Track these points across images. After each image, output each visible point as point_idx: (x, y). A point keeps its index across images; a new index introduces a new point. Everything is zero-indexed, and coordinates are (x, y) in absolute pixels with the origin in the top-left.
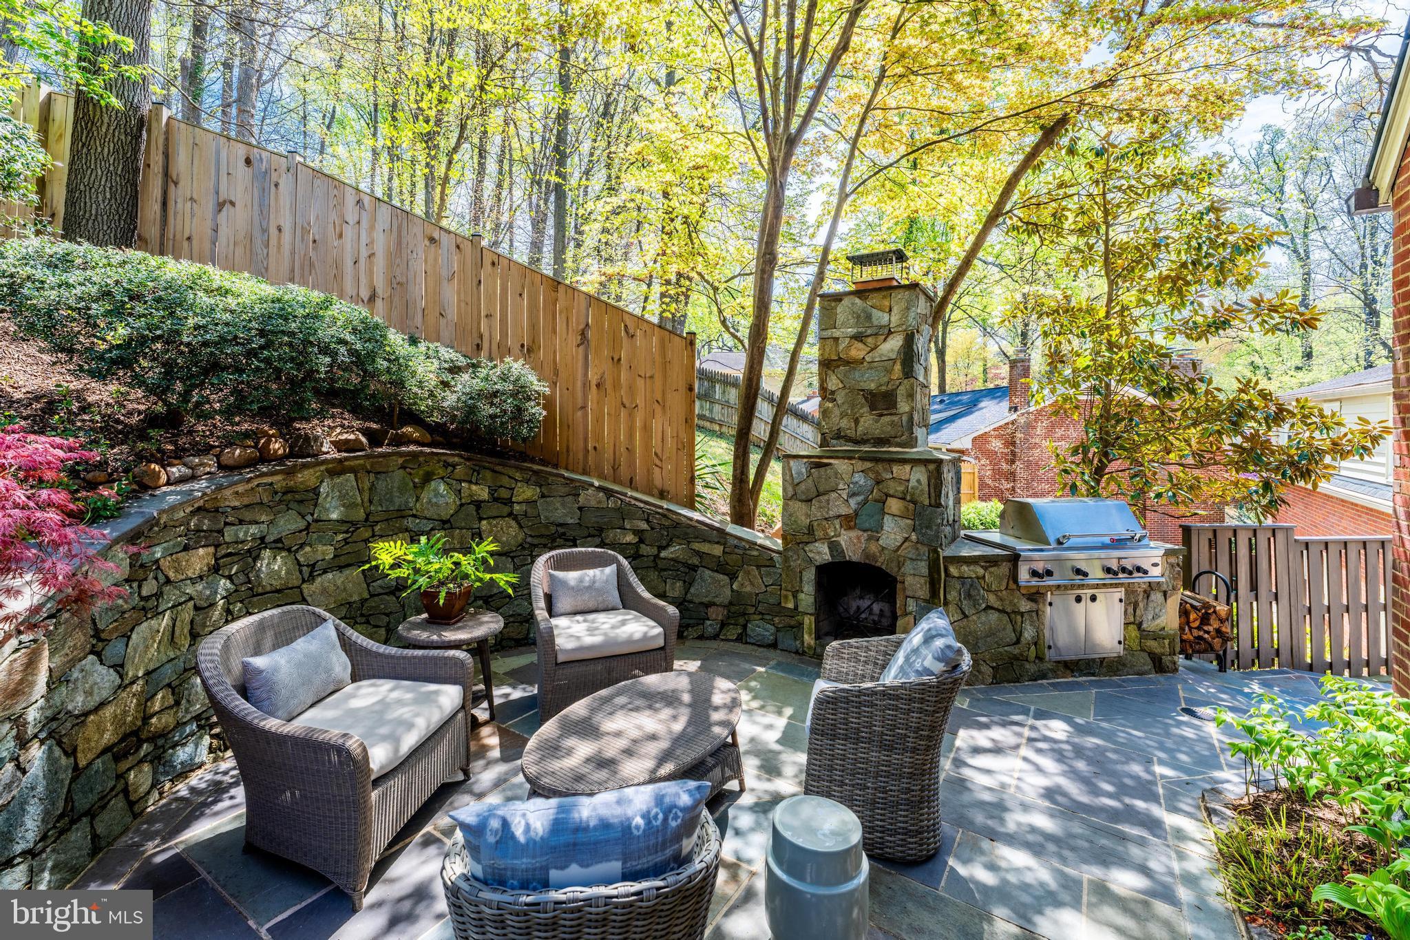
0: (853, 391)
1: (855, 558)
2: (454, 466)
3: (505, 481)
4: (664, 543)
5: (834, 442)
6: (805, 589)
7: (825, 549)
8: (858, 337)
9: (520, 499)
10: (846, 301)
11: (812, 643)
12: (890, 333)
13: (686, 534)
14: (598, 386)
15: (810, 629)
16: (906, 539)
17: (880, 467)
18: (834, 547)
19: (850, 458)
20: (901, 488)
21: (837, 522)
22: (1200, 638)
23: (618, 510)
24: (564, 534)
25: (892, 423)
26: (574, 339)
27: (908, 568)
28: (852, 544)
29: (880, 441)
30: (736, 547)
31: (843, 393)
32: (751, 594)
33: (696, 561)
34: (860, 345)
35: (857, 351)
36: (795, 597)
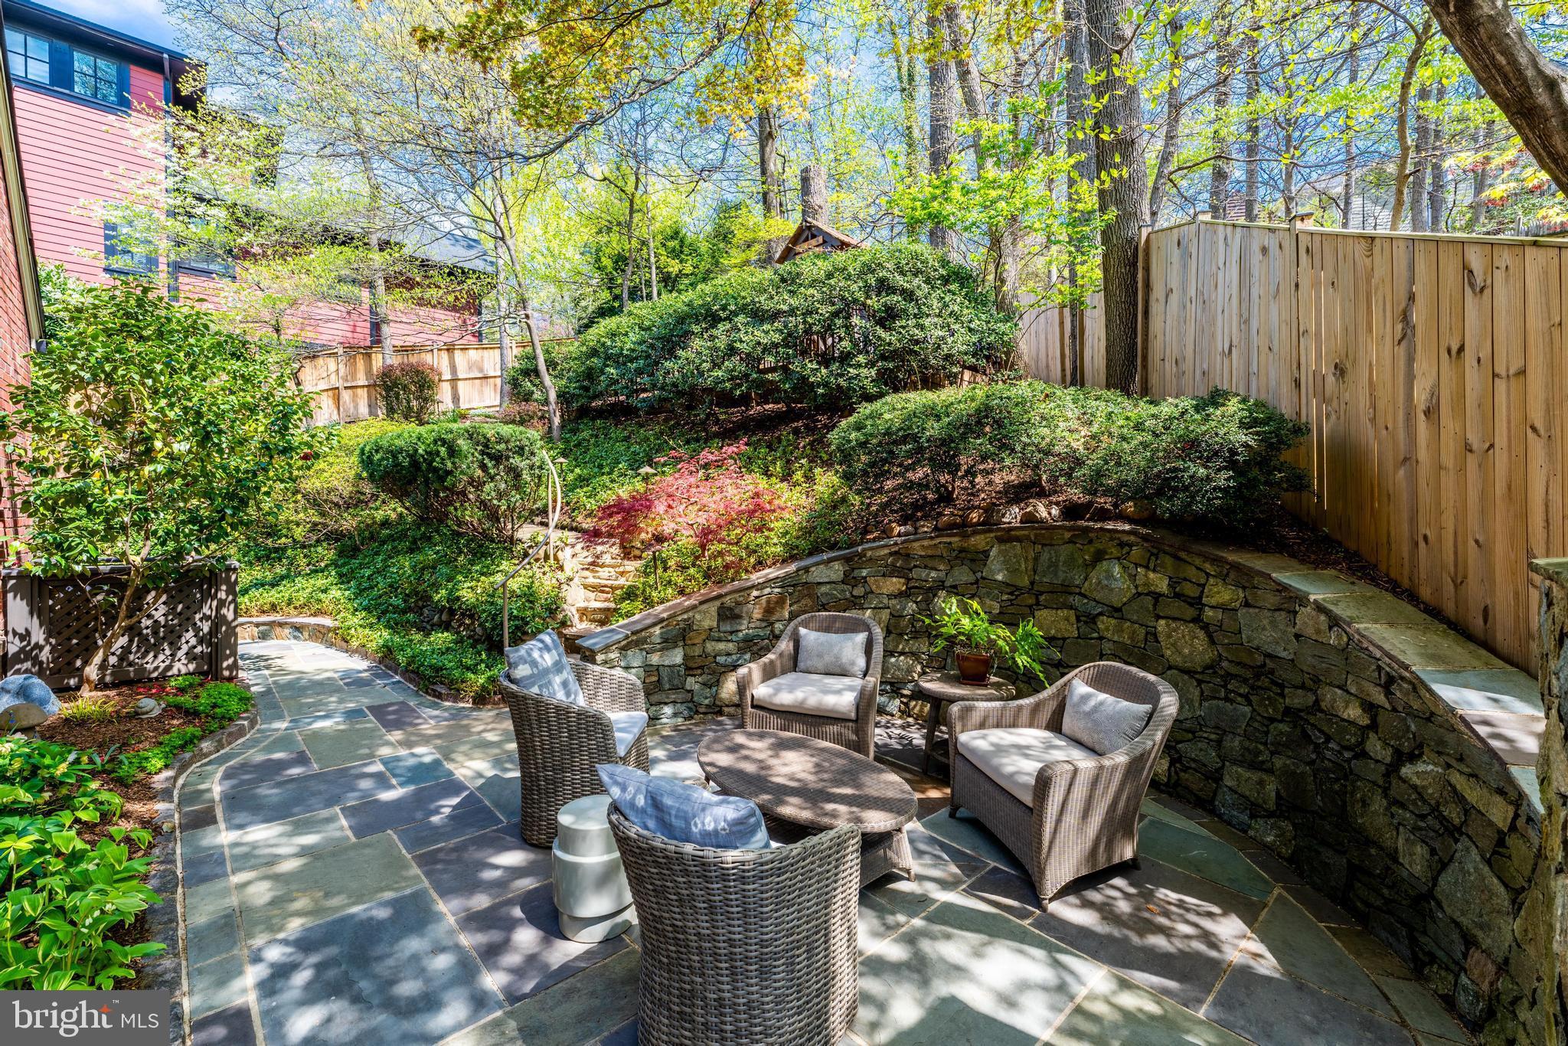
2: (1130, 546)
3: (1191, 573)
9: (1213, 601)
14: (1428, 412)
23: (1343, 651)
26: (1393, 333)
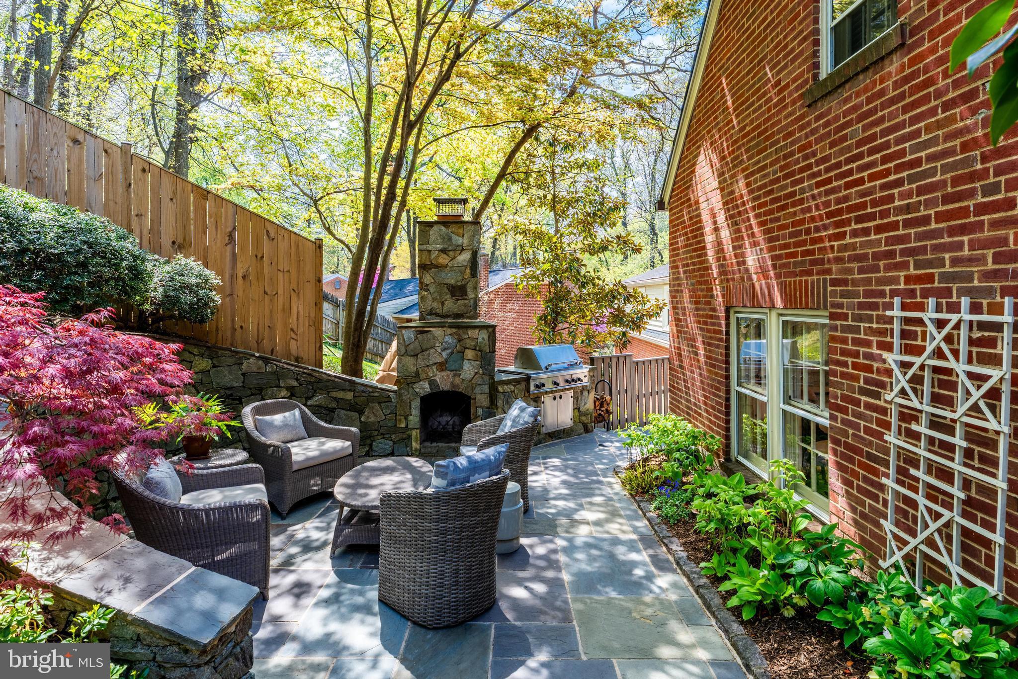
0: (441, 285)
1: (446, 389)
3: (186, 356)
4: (310, 394)
5: (429, 317)
6: (413, 413)
7: (426, 385)
8: (443, 251)
9: (197, 370)
10: (436, 228)
11: (418, 447)
12: (463, 249)
13: (327, 386)
14: (244, 277)
15: (416, 438)
16: (476, 373)
17: (461, 332)
18: (432, 383)
19: (443, 327)
20: (473, 343)
21: (434, 368)
22: (600, 414)
23: (274, 373)
24: (231, 395)
25: (465, 305)
26: (222, 239)
27: (478, 390)
28: (444, 381)
29: (458, 316)
30: (363, 391)
31: (434, 286)
32: (374, 423)
33: (334, 405)
34: (445, 256)
35: (443, 260)
36: (406, 419)
